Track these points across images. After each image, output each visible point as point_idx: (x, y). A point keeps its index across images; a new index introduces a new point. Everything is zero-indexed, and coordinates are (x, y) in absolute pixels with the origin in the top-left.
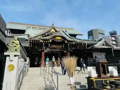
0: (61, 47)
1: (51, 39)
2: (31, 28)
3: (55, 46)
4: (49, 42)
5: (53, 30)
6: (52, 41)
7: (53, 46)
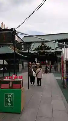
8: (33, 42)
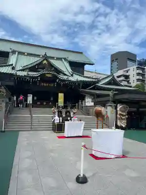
0: (52, 85)
1: (40, 76)
2: (17, 53)
3: (45, 85)
4: (37, 80)
5: (45, 62)
6: (40, 79)
7: (43, 84)
8: (14, 52)
